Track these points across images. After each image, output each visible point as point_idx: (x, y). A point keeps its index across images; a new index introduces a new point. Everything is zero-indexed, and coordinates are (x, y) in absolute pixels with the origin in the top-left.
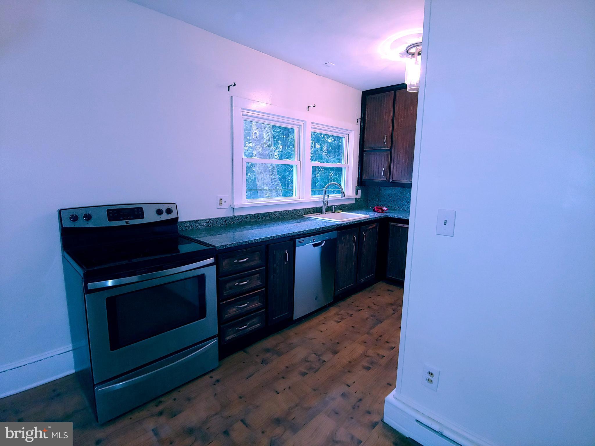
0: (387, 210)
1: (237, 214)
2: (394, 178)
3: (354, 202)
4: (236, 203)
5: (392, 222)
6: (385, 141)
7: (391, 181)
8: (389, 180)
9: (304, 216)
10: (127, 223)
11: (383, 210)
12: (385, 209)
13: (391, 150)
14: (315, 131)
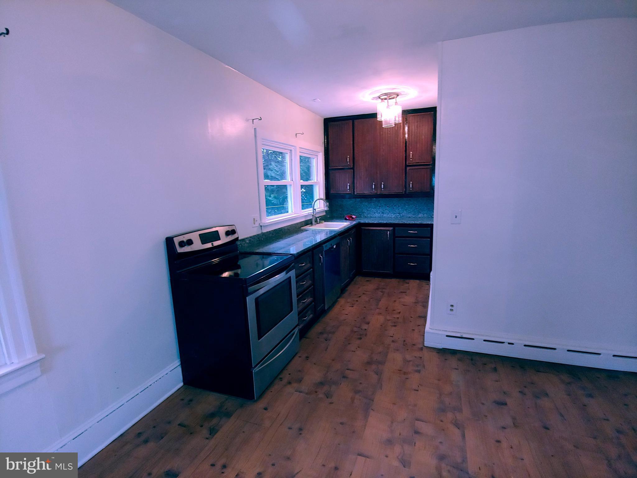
0: (355, 218)
1: (265, 230)
2: (358, 191)
3: (324, 214)
4: (263, 221)
5: (363, 227)
6: (348, 161)
7: (355, 193)
8: (354, 193)
9: (302, 228)
10: (212, 244)
11: (353, 218)
12: (354, 216)
13: (353, 168)
14: (302, 155)
